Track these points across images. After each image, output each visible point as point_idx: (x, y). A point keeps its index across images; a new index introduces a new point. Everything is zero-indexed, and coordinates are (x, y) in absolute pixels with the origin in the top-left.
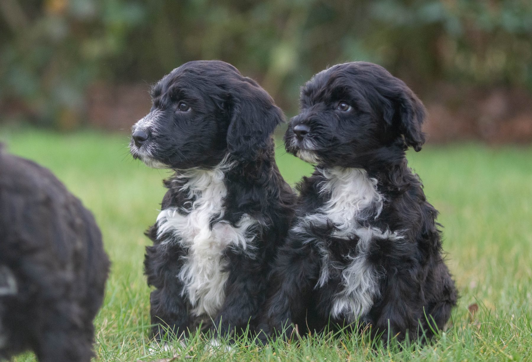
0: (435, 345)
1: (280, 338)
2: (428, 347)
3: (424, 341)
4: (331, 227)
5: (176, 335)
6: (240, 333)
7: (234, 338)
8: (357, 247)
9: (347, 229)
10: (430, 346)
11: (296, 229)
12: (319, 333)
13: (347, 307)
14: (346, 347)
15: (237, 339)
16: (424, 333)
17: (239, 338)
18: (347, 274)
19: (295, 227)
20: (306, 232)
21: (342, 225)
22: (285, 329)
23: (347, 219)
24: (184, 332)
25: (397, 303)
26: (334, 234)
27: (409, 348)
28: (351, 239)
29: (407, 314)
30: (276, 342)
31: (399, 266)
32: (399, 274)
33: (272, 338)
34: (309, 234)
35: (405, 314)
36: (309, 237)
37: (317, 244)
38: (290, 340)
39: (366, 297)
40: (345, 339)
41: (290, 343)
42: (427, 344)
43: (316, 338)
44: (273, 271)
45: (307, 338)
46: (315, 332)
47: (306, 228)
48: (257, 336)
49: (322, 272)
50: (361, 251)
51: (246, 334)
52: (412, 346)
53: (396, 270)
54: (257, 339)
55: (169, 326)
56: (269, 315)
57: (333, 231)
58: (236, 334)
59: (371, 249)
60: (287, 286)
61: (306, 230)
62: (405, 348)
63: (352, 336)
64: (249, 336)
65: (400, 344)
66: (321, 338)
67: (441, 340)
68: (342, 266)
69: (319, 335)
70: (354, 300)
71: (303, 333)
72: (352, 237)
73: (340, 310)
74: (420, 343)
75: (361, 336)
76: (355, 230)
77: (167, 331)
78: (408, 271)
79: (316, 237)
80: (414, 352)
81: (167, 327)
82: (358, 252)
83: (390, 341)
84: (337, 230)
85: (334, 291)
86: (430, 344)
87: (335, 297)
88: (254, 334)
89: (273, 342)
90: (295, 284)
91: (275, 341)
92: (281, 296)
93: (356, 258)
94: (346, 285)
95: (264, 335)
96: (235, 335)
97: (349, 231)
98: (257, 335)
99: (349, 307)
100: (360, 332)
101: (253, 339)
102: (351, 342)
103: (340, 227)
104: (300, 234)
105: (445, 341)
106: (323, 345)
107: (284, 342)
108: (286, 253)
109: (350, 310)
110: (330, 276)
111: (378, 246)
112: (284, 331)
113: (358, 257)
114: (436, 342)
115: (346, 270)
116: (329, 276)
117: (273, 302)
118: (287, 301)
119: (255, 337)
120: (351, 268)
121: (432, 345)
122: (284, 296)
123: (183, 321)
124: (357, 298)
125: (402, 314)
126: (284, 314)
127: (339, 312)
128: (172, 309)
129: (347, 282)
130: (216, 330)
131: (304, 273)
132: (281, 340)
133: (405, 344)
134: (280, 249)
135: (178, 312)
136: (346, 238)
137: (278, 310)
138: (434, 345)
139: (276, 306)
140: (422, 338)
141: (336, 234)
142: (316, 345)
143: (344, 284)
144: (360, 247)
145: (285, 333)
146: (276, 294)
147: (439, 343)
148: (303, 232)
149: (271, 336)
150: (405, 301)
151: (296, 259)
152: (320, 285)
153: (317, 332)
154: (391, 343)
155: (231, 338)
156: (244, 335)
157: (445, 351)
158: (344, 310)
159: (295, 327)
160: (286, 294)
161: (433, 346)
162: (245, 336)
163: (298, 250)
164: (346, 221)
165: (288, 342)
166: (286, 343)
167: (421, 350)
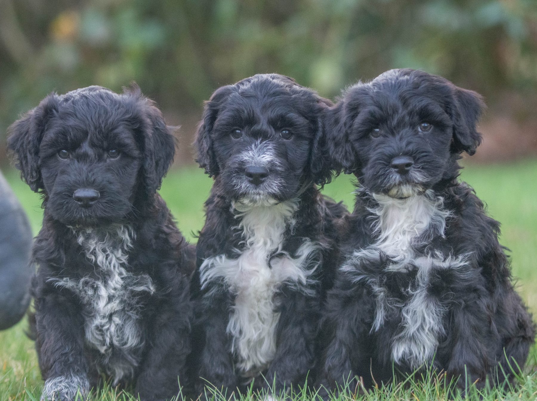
0: (520, 391)
1: (343, 394)
2: (511, 393)
3: (506, 388)
4: (385, 260)
5: (224, 397)
6: (297, 390)
7: (291, 397)
8: (417, 278)
9: (403, 260)
10: (513, 392)
11: (345, 268)
12: (386, 385)
13: (407, 351)
14: (419, 399)
15: (294, 397)
16: (506, 377)
17: (297, 396)
18: (407, 312)
19: (343, 265)
20: (356, 270)
21: (397, 256)
22: (348, 383)
23: (402, 250)
24: (233, 393)
25: (468, 341)
26: (389, 268)
27: (491, 396)
28: (409, 271)
29: (481, 353)
30: (339, 399)
31: (465, 298)
32: (467, 307)
33: (334, 394)
34: (359, 271)
35: (478, 352)
36: (359, 274)
37: (368, 282)
38: (355, 394)
39: (429, 337)
40: (416, 390)
41: (355, 398)
42: (510, 390)
43: (384, 391)
44: (324, 319)
45: (373, 392)
46: (383, 384)
47: (355, 265)
48: (317, 393)
49: (376, 313)
50: (421, 284)
51: (304, 392)
52: (494, 393)
53: (463, 303)
54: (317, 396)
55: (216, 388)
56: (326, 368)
57: (388, 265)
58: (293, 391)
59: (431, 281)
60: (342, 334)
61: (356, 267)
62: (485, 396)
63: (424, 386)
64: (308, 392)
65: (479, 392)
66: (389, 390)
67: (526, 385)
68: (401, 304)
69: (386, 387)
70: (416, 342)
71: (369, 385)
72: (410, 269)
73: (400, 355)
74: (502, 389)
75: (434, 385)
76: (413, 260)
77: (214, 393)
78: (475, 302)
79: (366, 274)
80: (496, 400)
81: (214, 389)
82: (418, 285)
83: (468, 390)
84: (393, 263)
85: (392, 334)
86: (514, 390)
87: (394, 340)
88: (314, 391)
89: (335, 398)
90: (350, 330)
91: (337, 397)
92: (337, 346)
93: (416, 292)
94: (407, 326)
95: (325, 391)
96: (292, 394)
97: (406, 262)
98: (317, 391)
99: (410, 351)
100: (433, 381)
101: (313, 397)
102: (424, 392)
103: (395, 259)
104: (350, 273)
105: (531, 386)
106: (391, 398)
107: (348, 398)
108: (337, 296)
109: (411, 353)
110: (387, 317)
111: (439, 276)
112: (347, 385)
113: (418, 291)
114: (520, 387)
115: (406, 308)
116: (385, 317)
117: (329, 353)
118: (344, 351)
119: (315, 394)
120: (411, 304)
121: (516, 391)
122: (340, 346)
123: (230, 382)
124: (418, 339)
125: (475, 353)
126: (343, 365)
127: (399, 358)
128: (217, 369)
129: (407, 322)
130: (269, 388)
131: (358, 317)
132: (344, 396)
133: (486, 392)
134: (330, 292)
135: (224, 372)
136: (404, 271)
137: (336, 361)
138: (518, 391)
139: (333, 357)
140: (504, 384)
141: (392, 268)
142: (385, 398)
143: (404, 324)
144: (420, 280)
145: (348, 387)
146: (331, 344)
147: (524, 388)
148: (352, 270)
149: (333, 392)
150: (477, 337)
151: (348, 301)
152: (375, 328)
153: (384, 384)
154: (469, 391)
155: (287, 397)
156: (301, 393)
157: (531, 398)
158: (404, 354)
159: (360, 380)
160: (341, 343)
161: (518, 393)
162: (303, 394)
163: (349, 292)
164: (402, 252)
165: (352, 397)
166: (351, 398)
167: (503, 398)
